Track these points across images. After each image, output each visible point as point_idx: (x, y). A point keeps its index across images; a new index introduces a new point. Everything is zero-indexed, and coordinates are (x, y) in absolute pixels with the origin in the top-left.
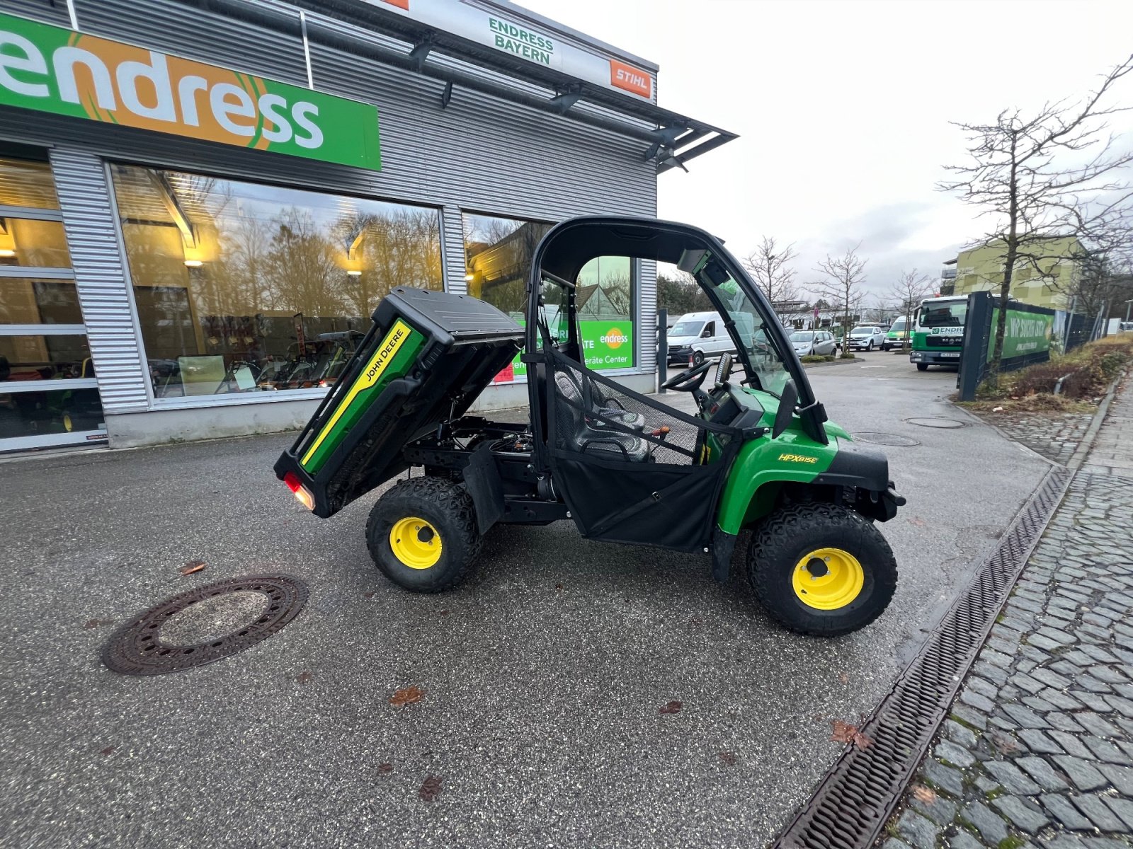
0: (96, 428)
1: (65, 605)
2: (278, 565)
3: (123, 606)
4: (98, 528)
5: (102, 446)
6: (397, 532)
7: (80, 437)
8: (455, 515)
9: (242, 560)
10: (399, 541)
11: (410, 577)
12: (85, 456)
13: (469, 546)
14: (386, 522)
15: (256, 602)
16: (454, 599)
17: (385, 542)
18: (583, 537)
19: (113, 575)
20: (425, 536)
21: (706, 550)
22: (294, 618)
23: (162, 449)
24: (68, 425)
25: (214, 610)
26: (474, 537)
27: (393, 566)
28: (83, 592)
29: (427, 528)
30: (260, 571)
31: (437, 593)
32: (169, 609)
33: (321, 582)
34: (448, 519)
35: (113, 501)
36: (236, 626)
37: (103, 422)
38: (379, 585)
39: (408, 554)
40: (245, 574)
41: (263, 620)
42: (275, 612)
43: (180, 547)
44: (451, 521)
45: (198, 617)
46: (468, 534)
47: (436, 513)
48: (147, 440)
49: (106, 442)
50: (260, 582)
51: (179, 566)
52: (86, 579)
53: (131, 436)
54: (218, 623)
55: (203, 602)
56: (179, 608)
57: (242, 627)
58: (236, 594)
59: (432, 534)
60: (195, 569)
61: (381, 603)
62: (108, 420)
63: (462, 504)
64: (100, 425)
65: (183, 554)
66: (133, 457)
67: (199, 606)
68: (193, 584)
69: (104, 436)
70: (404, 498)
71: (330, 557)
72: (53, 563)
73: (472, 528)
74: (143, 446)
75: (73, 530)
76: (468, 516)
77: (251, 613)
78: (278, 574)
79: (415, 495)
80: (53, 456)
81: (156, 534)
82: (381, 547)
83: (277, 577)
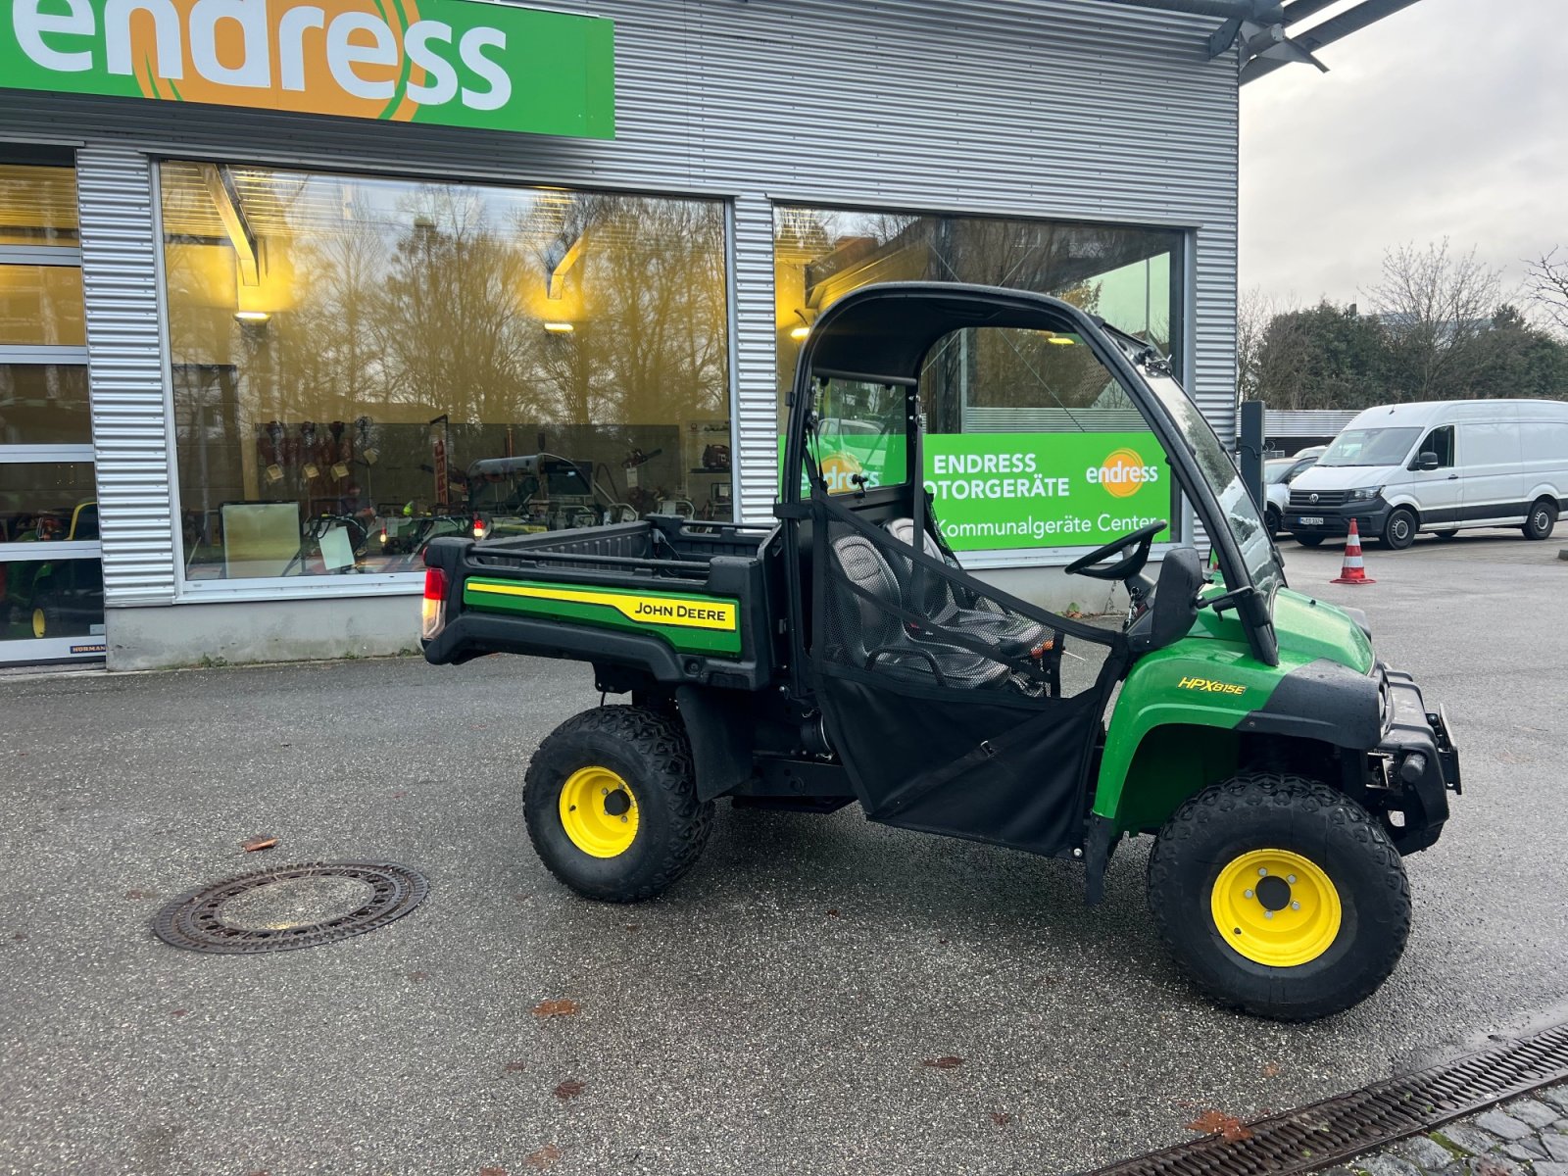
0: (86, 632)
1: (94, 871)
2: (386, 851)
3: (169, 879)
4: (117, 783)
5: (93, 665)
6: (570, 794)
7: (59, 647)
8: (661, 765)
9: (330, 840)
10: (573, 808)
11: (587, 870)
12: (70, 680)
13: (682, 821)
14: (554, 771)
15: (354, 892)
16: (653, 913)
17: (551, 806)
18: (869, 818)
19: (150, 842)
20: (616, 805)
21: (1078, 852)
22: (406, 914)
23: (191, 675)
24: (39, 627)
25: (293, 895)
26: (690, 807)
27: (561, 849)
28: (113, 859)
29: (621, 793)
30: (358, 856)
31: (627, 903)
32: (232, 888)
33: (448, 877)
34: (650, 770)
35: (128, 748)
36: (324, 914)
37: (100, 620)
38: (538, 887)
39: (587, 833)
40: (335, 858)
41: (361, 913)
42: (379, 905)
43: (238, 815)
44: (654, 774)
45: (273, 900)
46: (679, 799)
47: (631, 758)
48: (166, 658)
49: (102, 659)
50: (358, 869)
51: (239, 840)
52: (114, 843)
53: (141, 648)
54: (300, 909)
55: (278, 885)
56: (244, 888)
57: (333, 917)
58: (324, 880)
59: (627, 804)
60: (264, 844)
61: (537, 908)
62: (111, 618)
63: (675, 750)
64: (94, 628)
65: (244, 825)
66: (146, 684)
67: (271, 888)
68: (261, 862)
69: (102, 647)
70: (585, 733)
71: (464, 847)
72: (67, 821)
73: (688, 791)
74: (159, 668)
75: (82, 782)
76: (683, 771)
77: (346, 903)
78: (384, 861)
79: (602, 729)
80: (21, 678)
81: (201, 797)
82: (545, 816)
83: (383, 865)
